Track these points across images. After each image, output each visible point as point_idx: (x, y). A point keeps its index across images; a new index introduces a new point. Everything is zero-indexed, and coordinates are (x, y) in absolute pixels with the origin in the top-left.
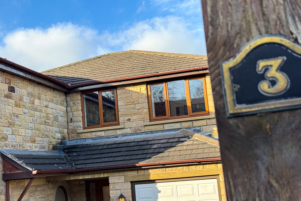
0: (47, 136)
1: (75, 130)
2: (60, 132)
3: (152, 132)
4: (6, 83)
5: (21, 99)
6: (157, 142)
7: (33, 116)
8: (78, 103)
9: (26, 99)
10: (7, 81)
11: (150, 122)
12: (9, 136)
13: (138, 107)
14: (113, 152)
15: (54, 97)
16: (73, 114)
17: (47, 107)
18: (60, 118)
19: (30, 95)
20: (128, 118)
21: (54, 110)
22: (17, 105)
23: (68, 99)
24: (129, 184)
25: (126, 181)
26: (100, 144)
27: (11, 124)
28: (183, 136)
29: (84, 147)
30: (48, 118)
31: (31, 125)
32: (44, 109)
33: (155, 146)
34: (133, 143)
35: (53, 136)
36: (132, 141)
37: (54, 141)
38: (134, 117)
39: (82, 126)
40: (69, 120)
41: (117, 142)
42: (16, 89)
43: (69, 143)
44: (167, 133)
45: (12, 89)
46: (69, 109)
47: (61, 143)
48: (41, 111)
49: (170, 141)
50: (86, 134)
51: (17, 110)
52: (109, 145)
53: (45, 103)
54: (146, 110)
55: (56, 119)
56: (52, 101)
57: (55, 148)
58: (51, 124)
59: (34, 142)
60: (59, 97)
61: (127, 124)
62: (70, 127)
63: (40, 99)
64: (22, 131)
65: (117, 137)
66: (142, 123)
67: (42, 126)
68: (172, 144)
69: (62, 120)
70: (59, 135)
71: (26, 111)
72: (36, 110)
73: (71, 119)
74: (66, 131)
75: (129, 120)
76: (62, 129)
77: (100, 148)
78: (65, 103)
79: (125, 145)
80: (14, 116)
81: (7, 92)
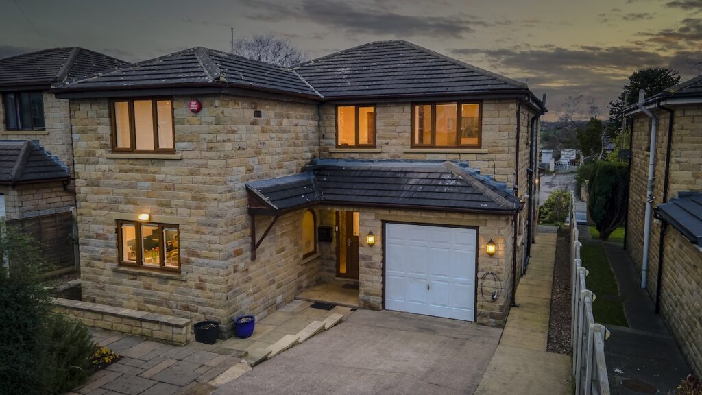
0: (295, 159)
1: (328, 149)
2: (311, 151)
3: (411, 161)
4: (252, 108)
5: (268, 123)
6: (415, 175)
7: (280, 139)
8: (332, 118)
9: (274, 122)
10: (253, 107)
11: (411, 148)
12: (255, 167)
13: (399, 129)
14: (366, 183)
15: (305, 112)
16: (325, 129)
17: (296, 125)
18: (311, 136)
19: (277, 116)
20: (386, 141)
21: (304, 128)
22: (263, 131)
23: (321, 112)
24: (379, 224)
25: (376, 219)
26: (353, 169)
27: (257, 154)
28: (446, 171)
29: (335, 170)
30: (297, 138)
31: (278, 150)
32: (293, 129)
33: (412, 182)
34: (389, 173)
35: (303, 157)
36: (389, 170)
37: (303, 163)
38: (393, 141)
39: (335, 144)
40: (321, 137)
41: (372, 169)
42: (262, 112)
43: (320, 163)
44: (429, 164)
45: (258, 114)
46: (321, 123)
47: (311, 163)
48: (289, 132)
49: (432, 176)
50: (339, 155)
51: (263, 137)
52: (363, 171)
53: (295, 121)
54: (408, 135)
55: (306, 137)
56: (302, 117)
57: (304, 170)
58: (300, 144)
59: (282, 167)
60: (310, 112)
61: (386, 148)
62: (322, 144)
63: (288, 118)
64: (269, 159)
65: (372, 161)
66: (401, 149)
67: (291, 149)
68: (432, 182)
69: (313, 136)
70: (309, 155)
71: (273, 135)
72: (284, 131)
73: (324, 135)
74: (316, 148)
75: (387, 144)
76: (312, 147)
77: (353, 174)
78: (317, 117)
79: (380, 174)
80: (261, 144)
81: (252, 118)
